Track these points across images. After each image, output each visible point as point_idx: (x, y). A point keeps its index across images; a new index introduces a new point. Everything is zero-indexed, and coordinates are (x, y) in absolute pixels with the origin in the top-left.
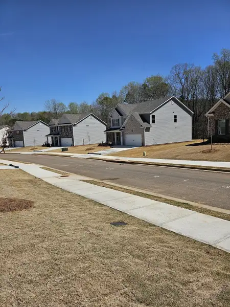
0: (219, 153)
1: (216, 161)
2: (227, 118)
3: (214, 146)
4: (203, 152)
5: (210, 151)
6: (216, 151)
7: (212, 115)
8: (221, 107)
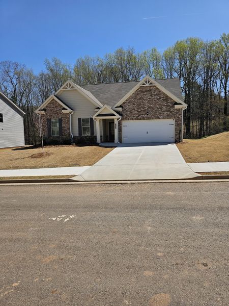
0: (52, 156)
1: (48, 167)
2: (60, 117)
3: (46, 149)
4: (33, 157)
5: (40, 155)
6: (48, 154)
7: (43, 112)
8: (53, 103)
